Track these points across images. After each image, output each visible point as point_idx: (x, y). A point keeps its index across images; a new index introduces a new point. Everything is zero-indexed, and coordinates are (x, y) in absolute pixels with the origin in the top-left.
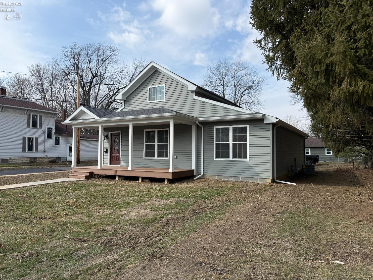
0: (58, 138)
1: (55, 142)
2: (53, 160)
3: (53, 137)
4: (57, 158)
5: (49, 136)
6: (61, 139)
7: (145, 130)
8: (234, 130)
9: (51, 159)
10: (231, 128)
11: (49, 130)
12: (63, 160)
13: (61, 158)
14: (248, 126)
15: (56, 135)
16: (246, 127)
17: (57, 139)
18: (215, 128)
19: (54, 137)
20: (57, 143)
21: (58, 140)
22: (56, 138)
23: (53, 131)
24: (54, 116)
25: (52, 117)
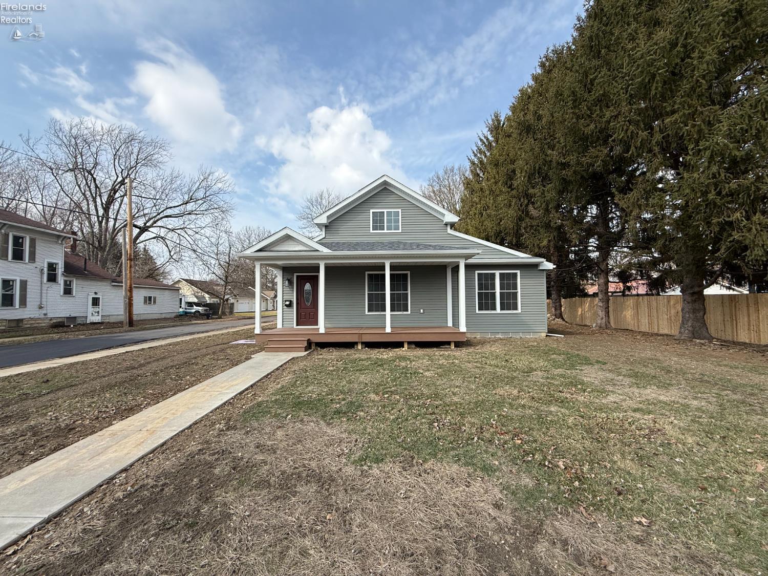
0: (70, 282)
1: (65, 289)
2: (59, 322)
3: (59, 279)
4: (67, 318)
5: (52, 278)
6: (76, 285)
7: (367, 273)
8: (502, 276)
9: (55, 321)
10: (498, 273)
11: (52, 267)
12: (79, 321)
13: (75, 318)
14: (518, 272)
15: (66, 276)
16: (516, 273)
17: (68, 283)
18: (477, 272)
19: (61, 279)
20: (68, 291)
21: (70, 285)
22: (65, 282)
23: (60, 270)
24: (62, 241)
25: (57, 242)
